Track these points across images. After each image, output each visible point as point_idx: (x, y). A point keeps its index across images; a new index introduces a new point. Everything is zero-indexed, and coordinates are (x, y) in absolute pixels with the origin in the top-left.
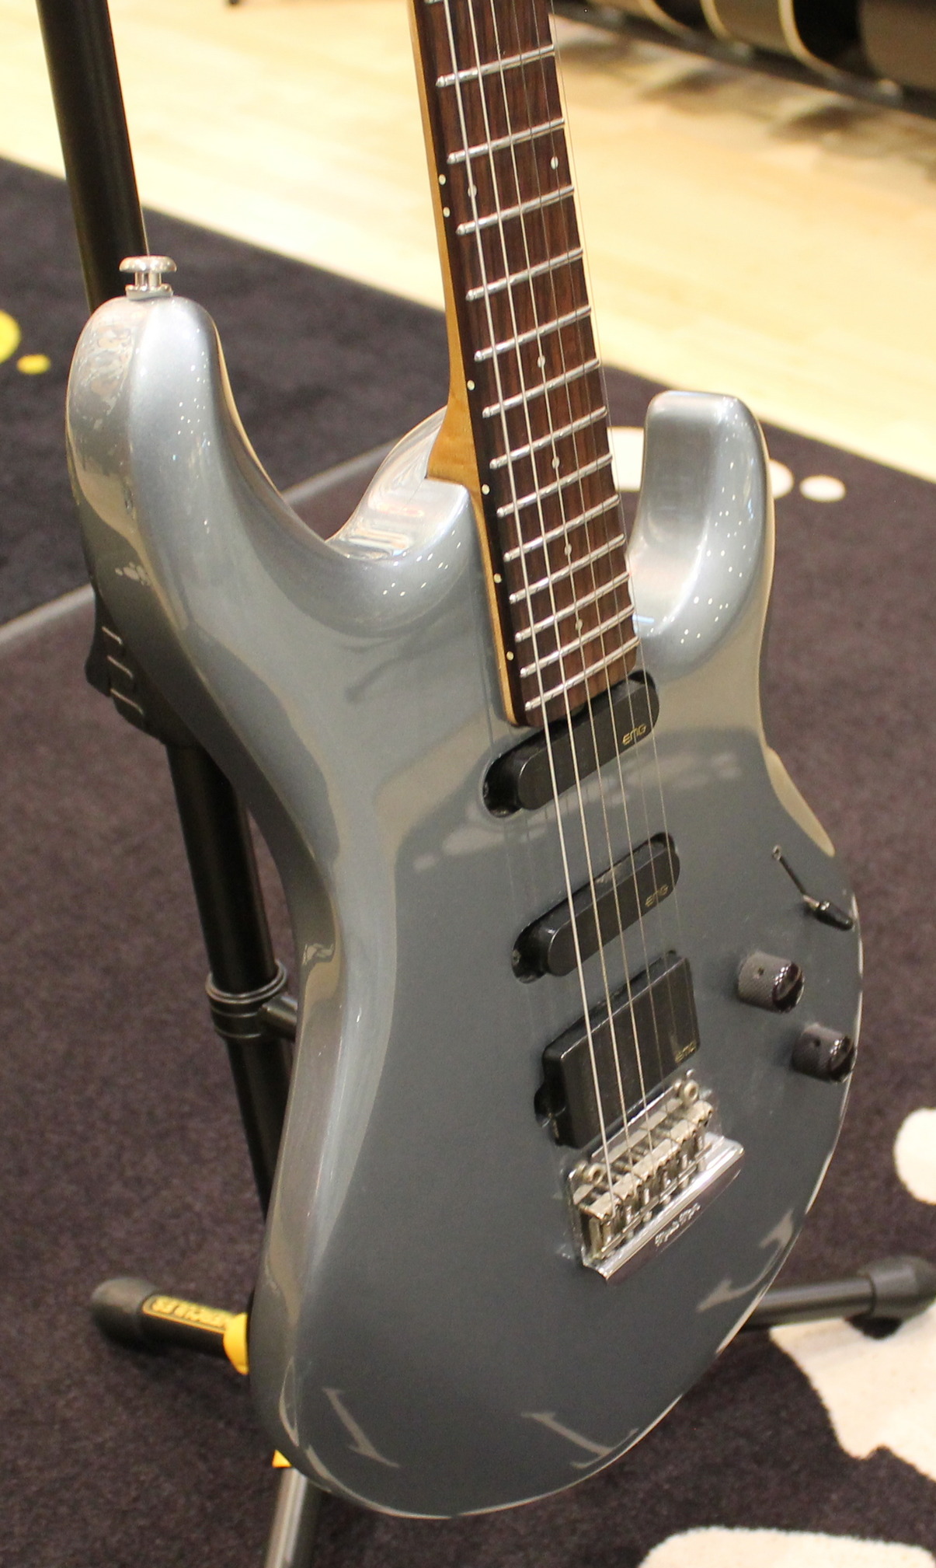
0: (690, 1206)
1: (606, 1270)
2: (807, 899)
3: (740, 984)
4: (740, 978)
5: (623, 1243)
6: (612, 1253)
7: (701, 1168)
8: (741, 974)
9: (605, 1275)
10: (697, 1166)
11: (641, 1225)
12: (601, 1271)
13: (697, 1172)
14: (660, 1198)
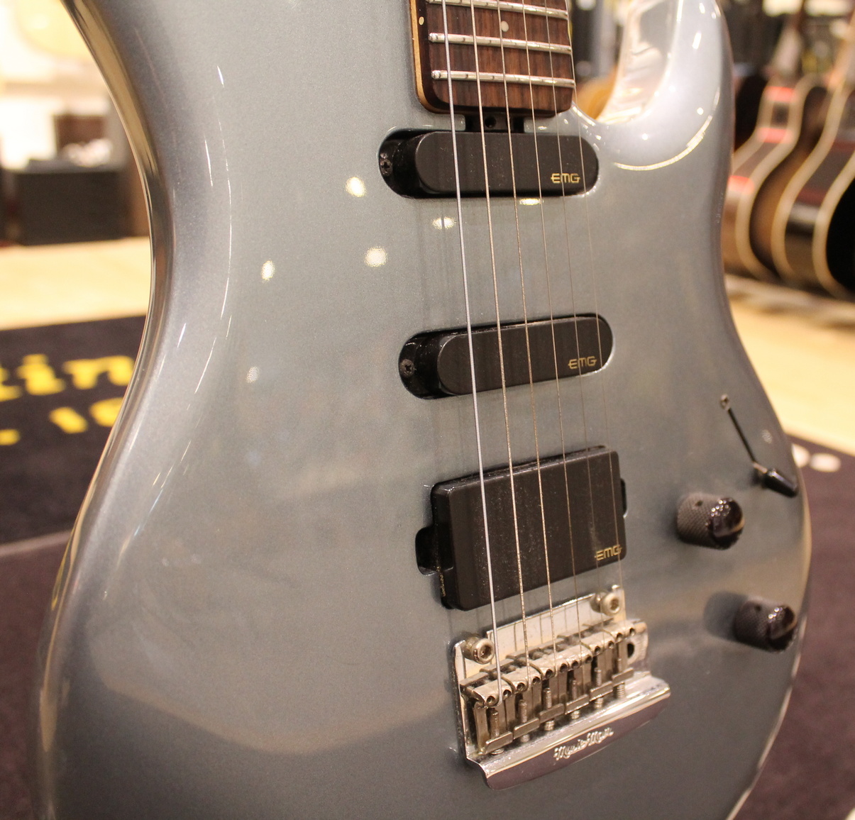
0: (601, 729)
1: (489, 769)
2: (756, 466)
3: (679, 517)
4: (680, 511)
5: (516, 743)
6: (499, 751)
7: (621, 693)
8: (681, 507)
9: (487, 771)
10: (615, 689)
11: (541, 731)
12: (483, 766)
13: (614, 695)
14: (566, 708)
